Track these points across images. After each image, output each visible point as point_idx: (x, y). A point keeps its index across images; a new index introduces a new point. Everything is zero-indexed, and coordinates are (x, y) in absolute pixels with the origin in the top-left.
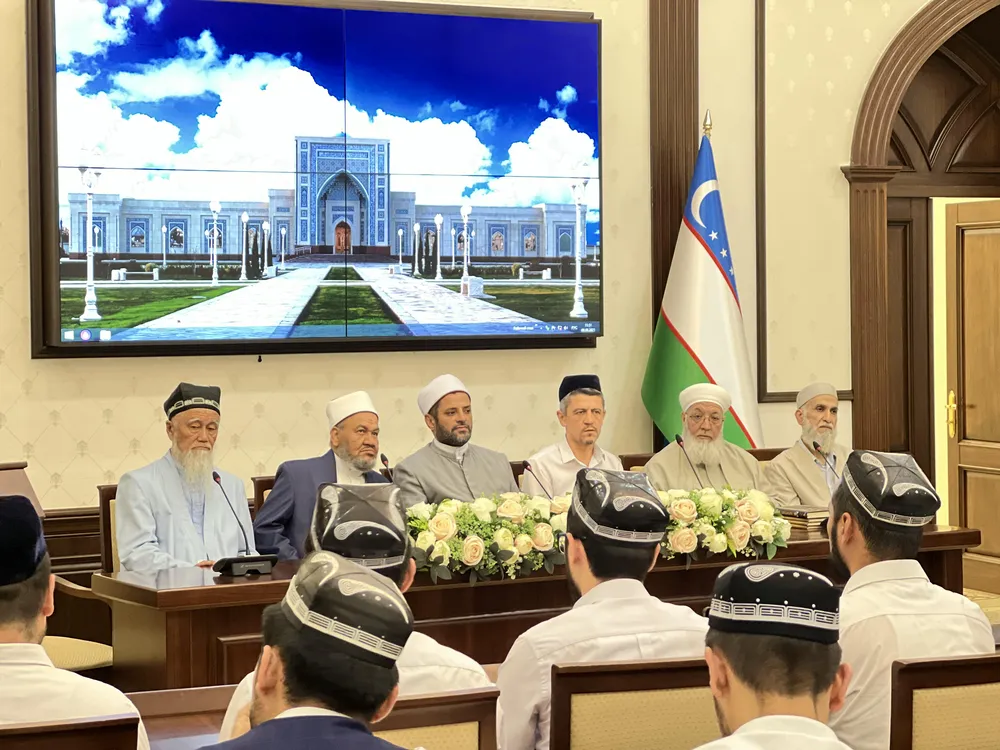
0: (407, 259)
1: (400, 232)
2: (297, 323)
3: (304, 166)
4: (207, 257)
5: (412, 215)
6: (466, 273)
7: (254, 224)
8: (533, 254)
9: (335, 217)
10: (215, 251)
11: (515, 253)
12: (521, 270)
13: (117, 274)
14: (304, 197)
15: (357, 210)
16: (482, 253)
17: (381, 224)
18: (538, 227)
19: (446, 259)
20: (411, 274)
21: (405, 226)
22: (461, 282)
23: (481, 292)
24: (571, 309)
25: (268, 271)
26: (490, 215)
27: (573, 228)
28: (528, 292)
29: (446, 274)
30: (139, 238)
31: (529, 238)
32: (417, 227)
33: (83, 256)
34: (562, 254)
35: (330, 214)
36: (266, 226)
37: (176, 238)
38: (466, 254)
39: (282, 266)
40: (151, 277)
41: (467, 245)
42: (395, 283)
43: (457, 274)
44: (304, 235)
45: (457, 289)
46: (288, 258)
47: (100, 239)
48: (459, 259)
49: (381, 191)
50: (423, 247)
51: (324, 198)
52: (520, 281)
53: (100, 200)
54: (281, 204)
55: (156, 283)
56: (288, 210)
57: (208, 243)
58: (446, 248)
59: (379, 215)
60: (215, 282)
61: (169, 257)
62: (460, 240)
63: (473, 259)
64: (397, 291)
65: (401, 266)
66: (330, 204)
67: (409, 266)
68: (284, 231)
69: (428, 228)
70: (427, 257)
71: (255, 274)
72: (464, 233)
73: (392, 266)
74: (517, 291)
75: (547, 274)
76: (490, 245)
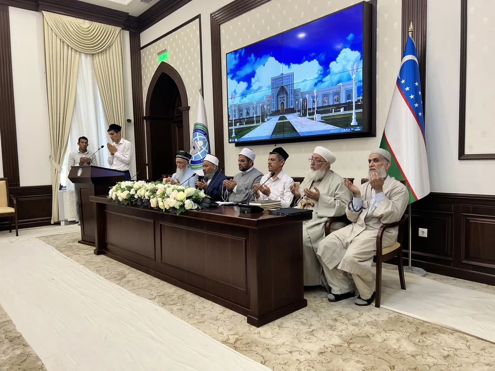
0: (299, 111)
1: (297, 102)
2: (272, 134)
3: (273, 87)
4: (253, 117)
5: (300, 96)
6: (315, 113)
7: (262, 107)
8: (338, 103)
9: (281, 101)
10: (255, 116)
11: (331, 104)
12: (333, 110)
13: (238, 124)
14: (273, 96)
15: (286, 98)
16: (320, 105)
17: (292, 101)
18: (339, 92)
19: (310, 109)
20: (300, 116)
21: (298, 100)
22: (314, 116)
23: (320, 120)
24: (351, 122)
25: (266, 120)
26: (323, 91)
27: (352, 90)
28: (336, 117)
29: (310, 114)
30: (241, 114)
31: (336, 97)
32: (301, 100)
33: (232, 120)
34: (348, 101)
35: (279, 100)
36: (265, 106)
37: (248, 113)
38: (316, 106)
39: (269, 118)
40: (243, 124)
41: (316, 103)
42: (296, 120)
43: (313, 114)
44: (273, 107)
45: (313, 119)
46: (270, 115)
47: (235, 116)
48: (314, 108)
49: (292, 90)
50: (303, 105)
51: (278, 95)
52: (333, 114)
53: (235, 106)
54: (269, 99)
55: (245, 126)
56: (270, 101)
57: (253, 113)
58: (310, 106)
59: (291, 98)
60: (255, 124)
61: (247, 118)
62: (314, 102)
63: (318, 108)
64: (296, 122)
65: (298, 113)
66: (279, 97)
67: (299, 113)
68: (269, 107)
69: (305, 100)
70: (304, 110)
71: (263, 121)
72: (315, 99)
73: (295, 114)
74: (332, 117)
75: (342, 110)
76: (324, 102)
